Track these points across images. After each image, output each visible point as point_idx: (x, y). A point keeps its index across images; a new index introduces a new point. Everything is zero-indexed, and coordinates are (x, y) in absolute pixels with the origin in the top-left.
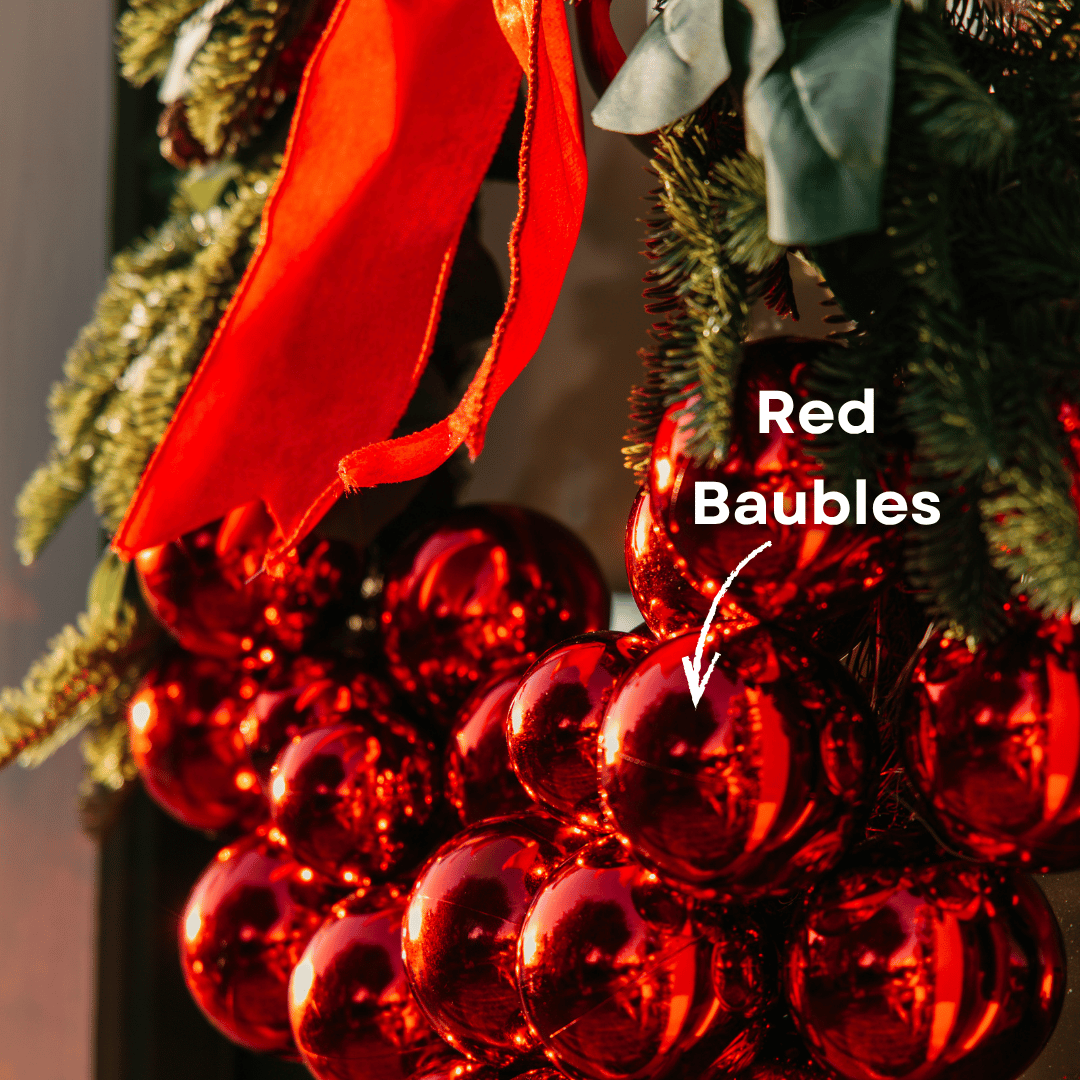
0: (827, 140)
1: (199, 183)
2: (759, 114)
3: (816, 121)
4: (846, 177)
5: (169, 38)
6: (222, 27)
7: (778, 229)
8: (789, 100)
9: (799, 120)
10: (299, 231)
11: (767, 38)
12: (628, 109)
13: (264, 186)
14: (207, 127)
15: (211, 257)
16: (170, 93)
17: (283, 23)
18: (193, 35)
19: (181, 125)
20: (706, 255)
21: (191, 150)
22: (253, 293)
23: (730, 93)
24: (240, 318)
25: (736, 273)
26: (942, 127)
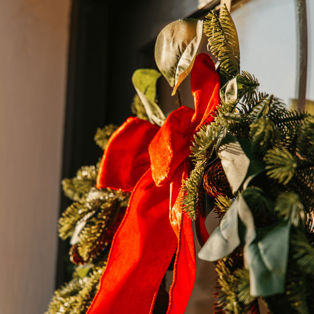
0: (269, 265)
1: (81, 269)
2: (248, 256)
3: (265, 259)
4: (274, 277)
5: (74, 225)
6: (89, 223)
7: (254, 291)
8: (257, 252)
9: (260, 259)
10: (110, 286)
11: (251, 234)
12: (209, 253)
13: (101, 271)
14: (84, 252)
15: (84, 292)
16: (73, 242)
17: (108, 222)
18: (80, 225)
19: (76, 252)
20: (232, 298)
21: (79, 260)
22: (96, 304)
23: (240, 249)
24: (92, 312)
25: (241, 304)
26: (303, 262)
